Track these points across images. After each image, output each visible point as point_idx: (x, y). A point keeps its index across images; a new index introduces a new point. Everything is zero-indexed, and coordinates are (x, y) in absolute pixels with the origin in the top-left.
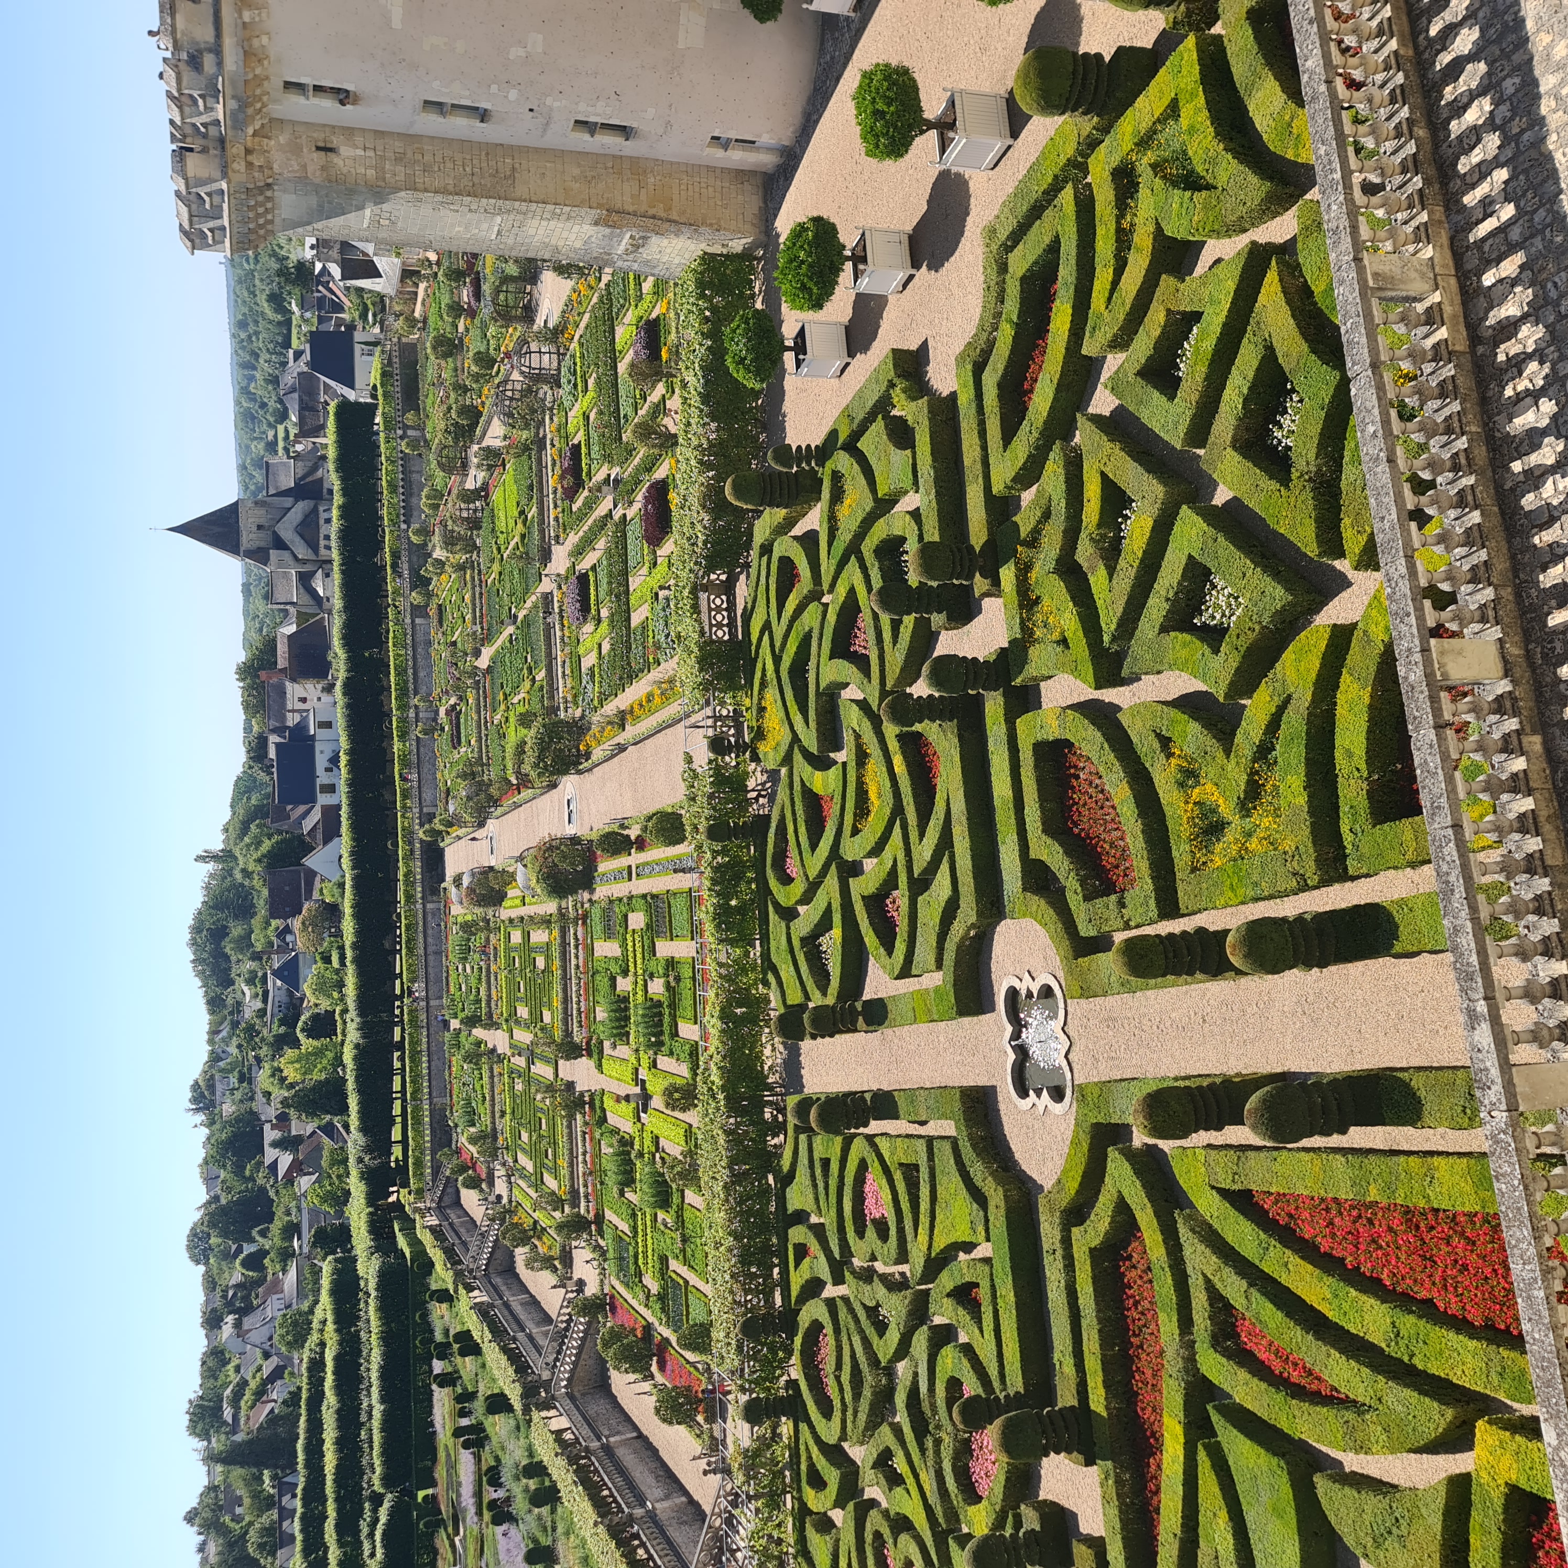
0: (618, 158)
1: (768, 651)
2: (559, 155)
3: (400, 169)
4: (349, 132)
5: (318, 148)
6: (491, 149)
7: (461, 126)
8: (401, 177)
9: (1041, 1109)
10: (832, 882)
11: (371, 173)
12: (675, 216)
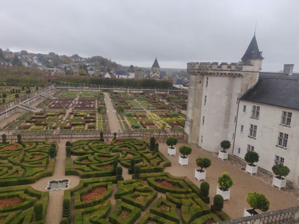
0: (200, 123)
1: (129, 142)
2: (200, 115)
3: (198, 92)
4: (202, 86)
5: (200, 81)
6: (201, 105)
7: (203, 101)
8: (197, 92)
9: (47, 186)
10: (91, 151)
11: (197, 88)
12: (192, 130)
